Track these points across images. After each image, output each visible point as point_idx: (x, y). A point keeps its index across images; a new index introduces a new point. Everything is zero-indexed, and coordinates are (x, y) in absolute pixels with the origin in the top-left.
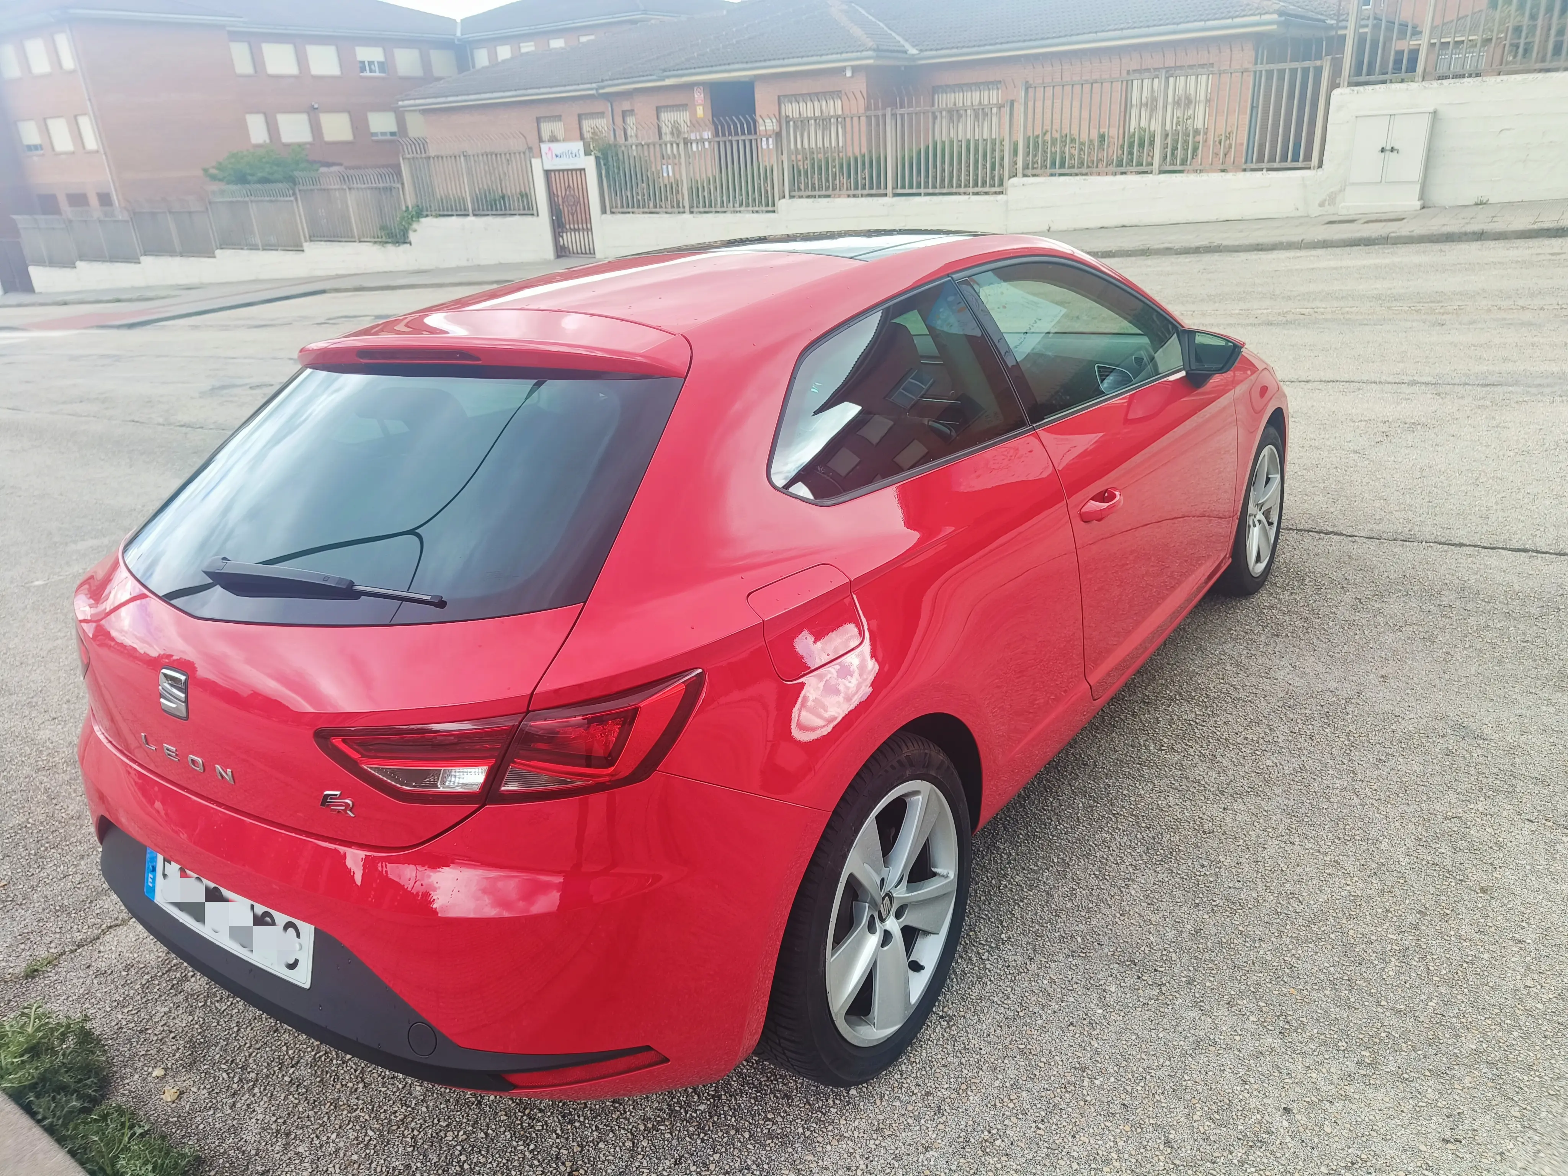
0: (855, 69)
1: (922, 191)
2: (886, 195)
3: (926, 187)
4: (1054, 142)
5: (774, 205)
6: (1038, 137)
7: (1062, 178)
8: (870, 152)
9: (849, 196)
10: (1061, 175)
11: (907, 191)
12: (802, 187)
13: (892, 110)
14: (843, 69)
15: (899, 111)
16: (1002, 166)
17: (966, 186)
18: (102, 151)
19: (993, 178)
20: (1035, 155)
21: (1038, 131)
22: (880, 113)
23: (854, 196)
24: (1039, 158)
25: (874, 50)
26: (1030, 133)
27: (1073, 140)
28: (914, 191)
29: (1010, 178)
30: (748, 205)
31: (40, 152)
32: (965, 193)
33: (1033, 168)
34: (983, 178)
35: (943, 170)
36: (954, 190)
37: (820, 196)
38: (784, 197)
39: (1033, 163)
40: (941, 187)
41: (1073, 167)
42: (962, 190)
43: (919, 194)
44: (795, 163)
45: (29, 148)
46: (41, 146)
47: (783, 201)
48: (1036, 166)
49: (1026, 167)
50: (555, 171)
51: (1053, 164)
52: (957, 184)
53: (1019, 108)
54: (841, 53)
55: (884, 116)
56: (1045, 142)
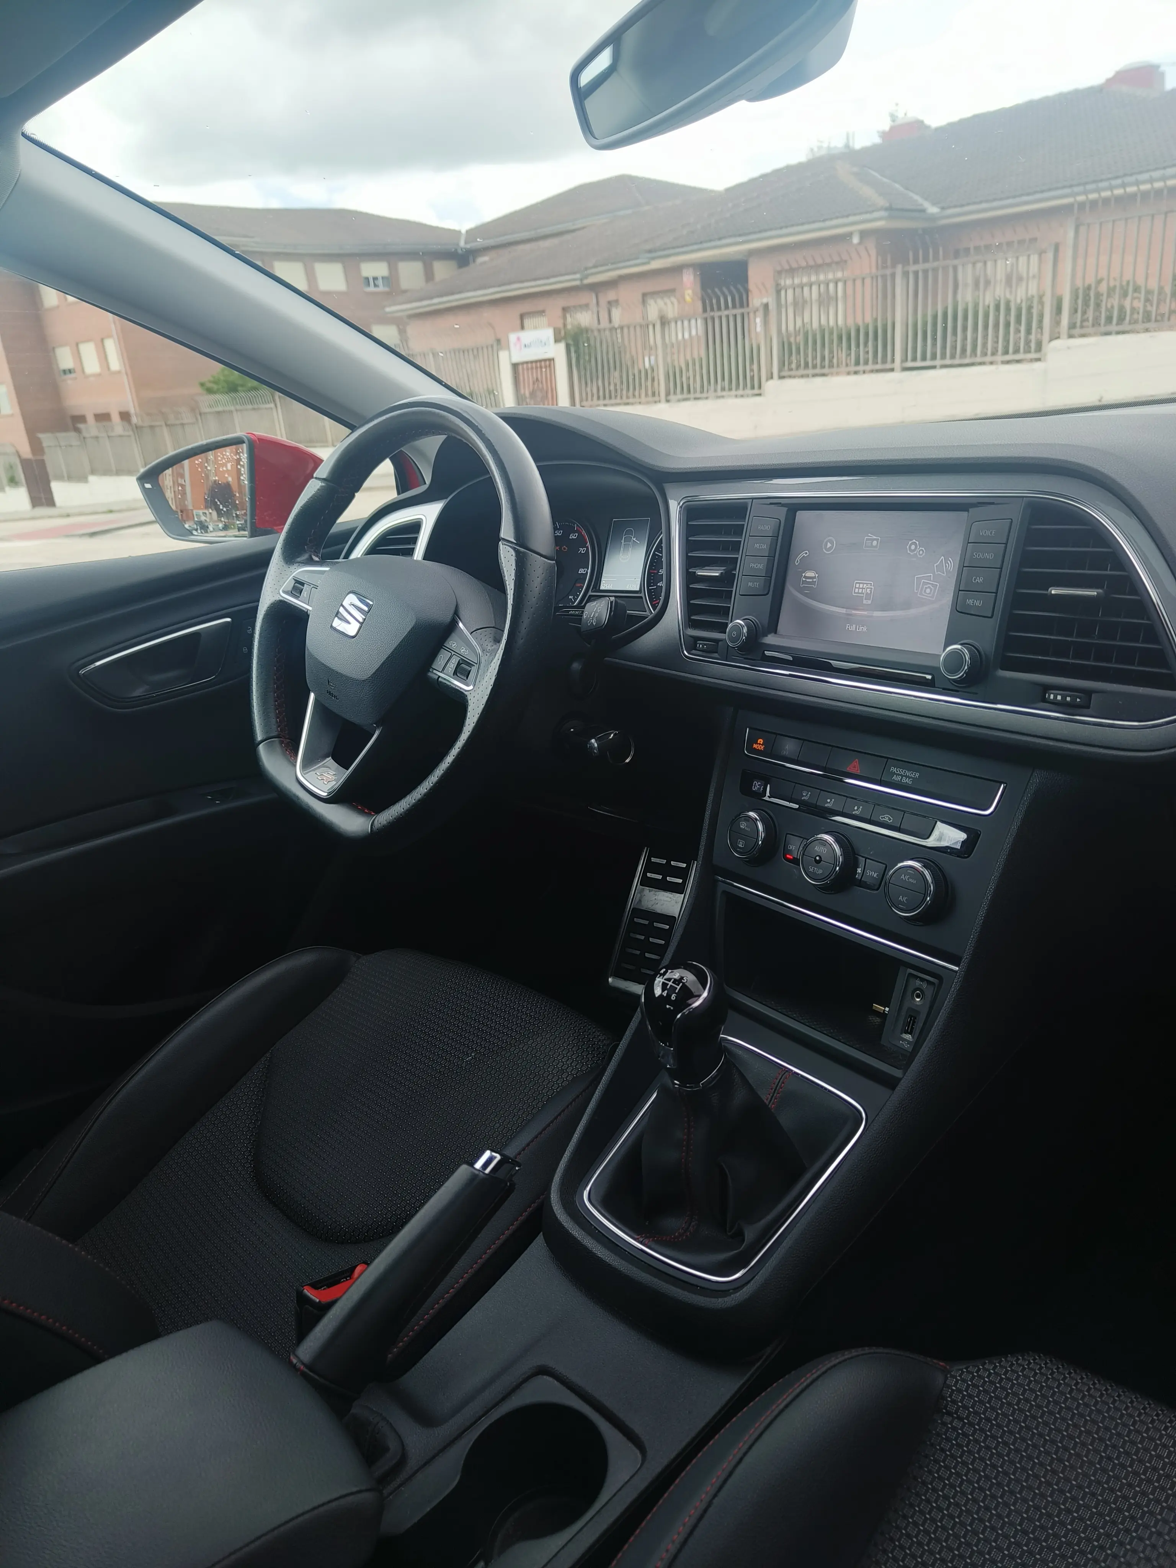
0: (864, 234)
1: (938, 362)
2: (892, 370)
3: (943, 356)
4: (1111, 291)
5: (760, 387)
6: (1089, 288)
7: (1121, 337)
8: (876, 320)
9: (849, 373)
10: (1118, 333)
11: (919, 364)
12: (794, 366)
13: (903, 267)
14: (850, 235)
15: (912, 268)
16: (1040, 326)
17: (993, 354)
18: (124, 371)
19: (1028, 342)
20: (1084, 313)
21: (1091, 280)
22: (888, 272)
23: (856, 373)
24: (1090, 314)
25: (886, 209)
26: (1079, 283)
27: (1137, 289)
28: (928, 363)
29: (1051, 340)
30: (730, 389)
31: (73, 375)
32: (991, 363)
33: (1082, 327)
34: (1015, 344)
35: (965, 338)
36: (978, 359)
37: (814, 376)
38: (772, 378)
39: (1082, 321)
40: (961, 357)
41: (1136, 322)
42: (988, 359)
43: (934, 367)
44: (785, 340)
45: (65, 372)
46: (74, 369)
47: (771, 382)
48: (1085, 324)
49: (1072, 326)
50: (523, 363)
51: (1109, 319)
52: (982, 352)
53: (1067, 253)
54: (848, 216)
55: (893, 276)
56: (1098, 295)
